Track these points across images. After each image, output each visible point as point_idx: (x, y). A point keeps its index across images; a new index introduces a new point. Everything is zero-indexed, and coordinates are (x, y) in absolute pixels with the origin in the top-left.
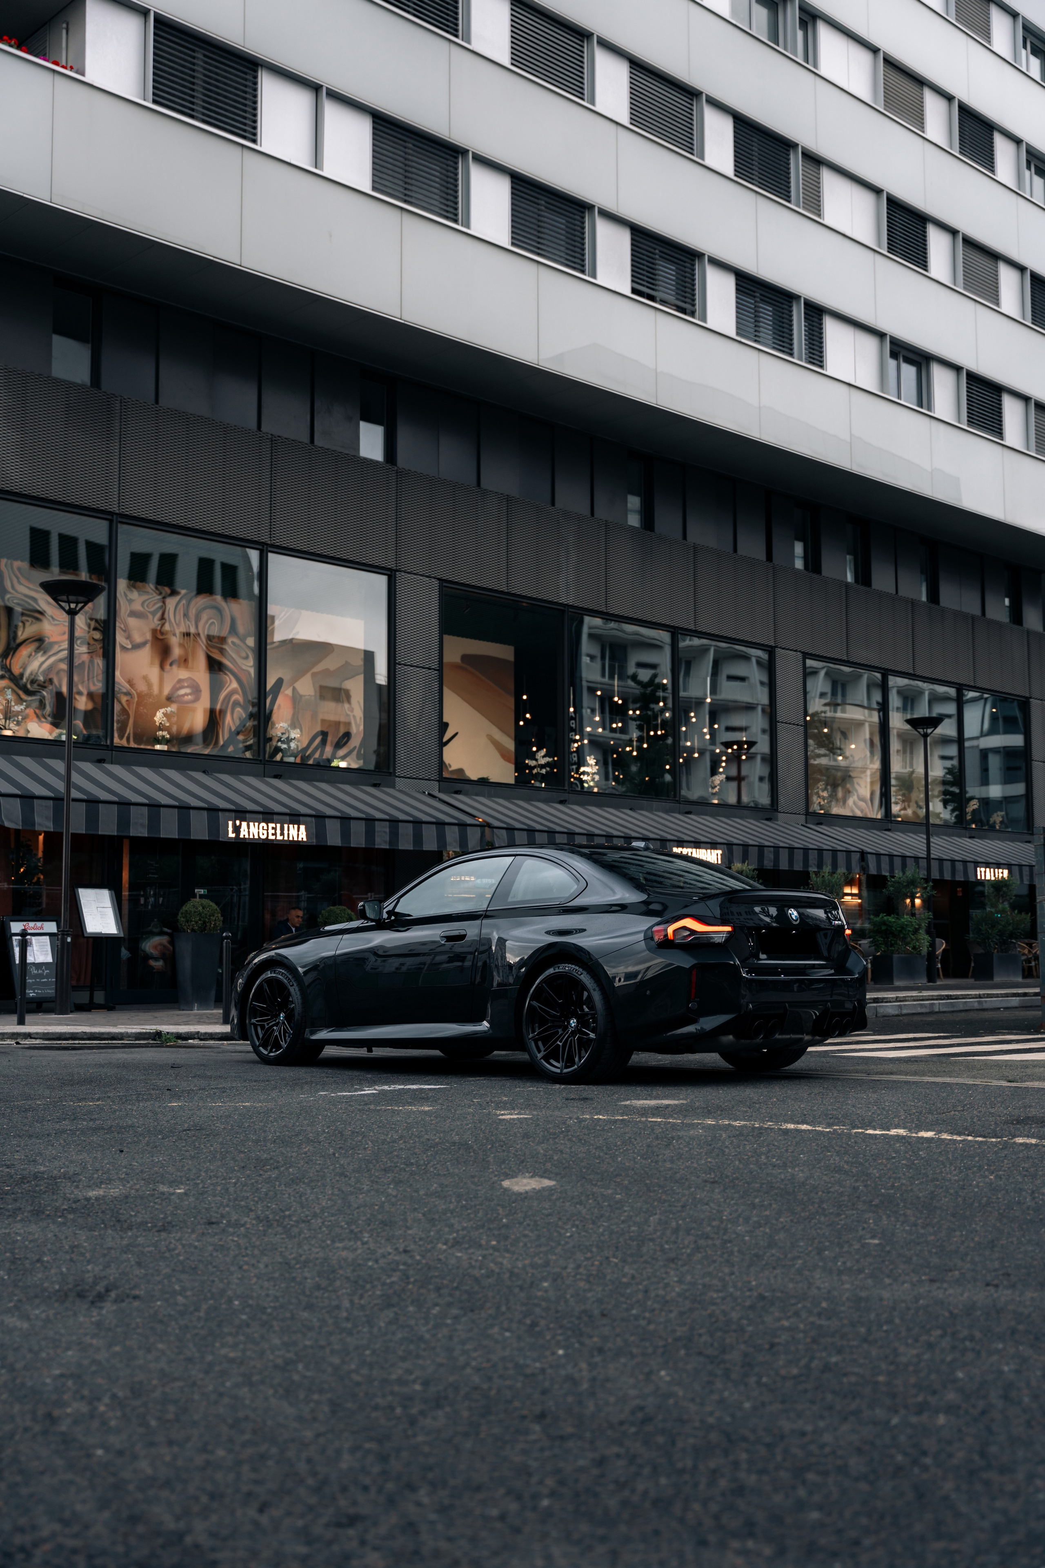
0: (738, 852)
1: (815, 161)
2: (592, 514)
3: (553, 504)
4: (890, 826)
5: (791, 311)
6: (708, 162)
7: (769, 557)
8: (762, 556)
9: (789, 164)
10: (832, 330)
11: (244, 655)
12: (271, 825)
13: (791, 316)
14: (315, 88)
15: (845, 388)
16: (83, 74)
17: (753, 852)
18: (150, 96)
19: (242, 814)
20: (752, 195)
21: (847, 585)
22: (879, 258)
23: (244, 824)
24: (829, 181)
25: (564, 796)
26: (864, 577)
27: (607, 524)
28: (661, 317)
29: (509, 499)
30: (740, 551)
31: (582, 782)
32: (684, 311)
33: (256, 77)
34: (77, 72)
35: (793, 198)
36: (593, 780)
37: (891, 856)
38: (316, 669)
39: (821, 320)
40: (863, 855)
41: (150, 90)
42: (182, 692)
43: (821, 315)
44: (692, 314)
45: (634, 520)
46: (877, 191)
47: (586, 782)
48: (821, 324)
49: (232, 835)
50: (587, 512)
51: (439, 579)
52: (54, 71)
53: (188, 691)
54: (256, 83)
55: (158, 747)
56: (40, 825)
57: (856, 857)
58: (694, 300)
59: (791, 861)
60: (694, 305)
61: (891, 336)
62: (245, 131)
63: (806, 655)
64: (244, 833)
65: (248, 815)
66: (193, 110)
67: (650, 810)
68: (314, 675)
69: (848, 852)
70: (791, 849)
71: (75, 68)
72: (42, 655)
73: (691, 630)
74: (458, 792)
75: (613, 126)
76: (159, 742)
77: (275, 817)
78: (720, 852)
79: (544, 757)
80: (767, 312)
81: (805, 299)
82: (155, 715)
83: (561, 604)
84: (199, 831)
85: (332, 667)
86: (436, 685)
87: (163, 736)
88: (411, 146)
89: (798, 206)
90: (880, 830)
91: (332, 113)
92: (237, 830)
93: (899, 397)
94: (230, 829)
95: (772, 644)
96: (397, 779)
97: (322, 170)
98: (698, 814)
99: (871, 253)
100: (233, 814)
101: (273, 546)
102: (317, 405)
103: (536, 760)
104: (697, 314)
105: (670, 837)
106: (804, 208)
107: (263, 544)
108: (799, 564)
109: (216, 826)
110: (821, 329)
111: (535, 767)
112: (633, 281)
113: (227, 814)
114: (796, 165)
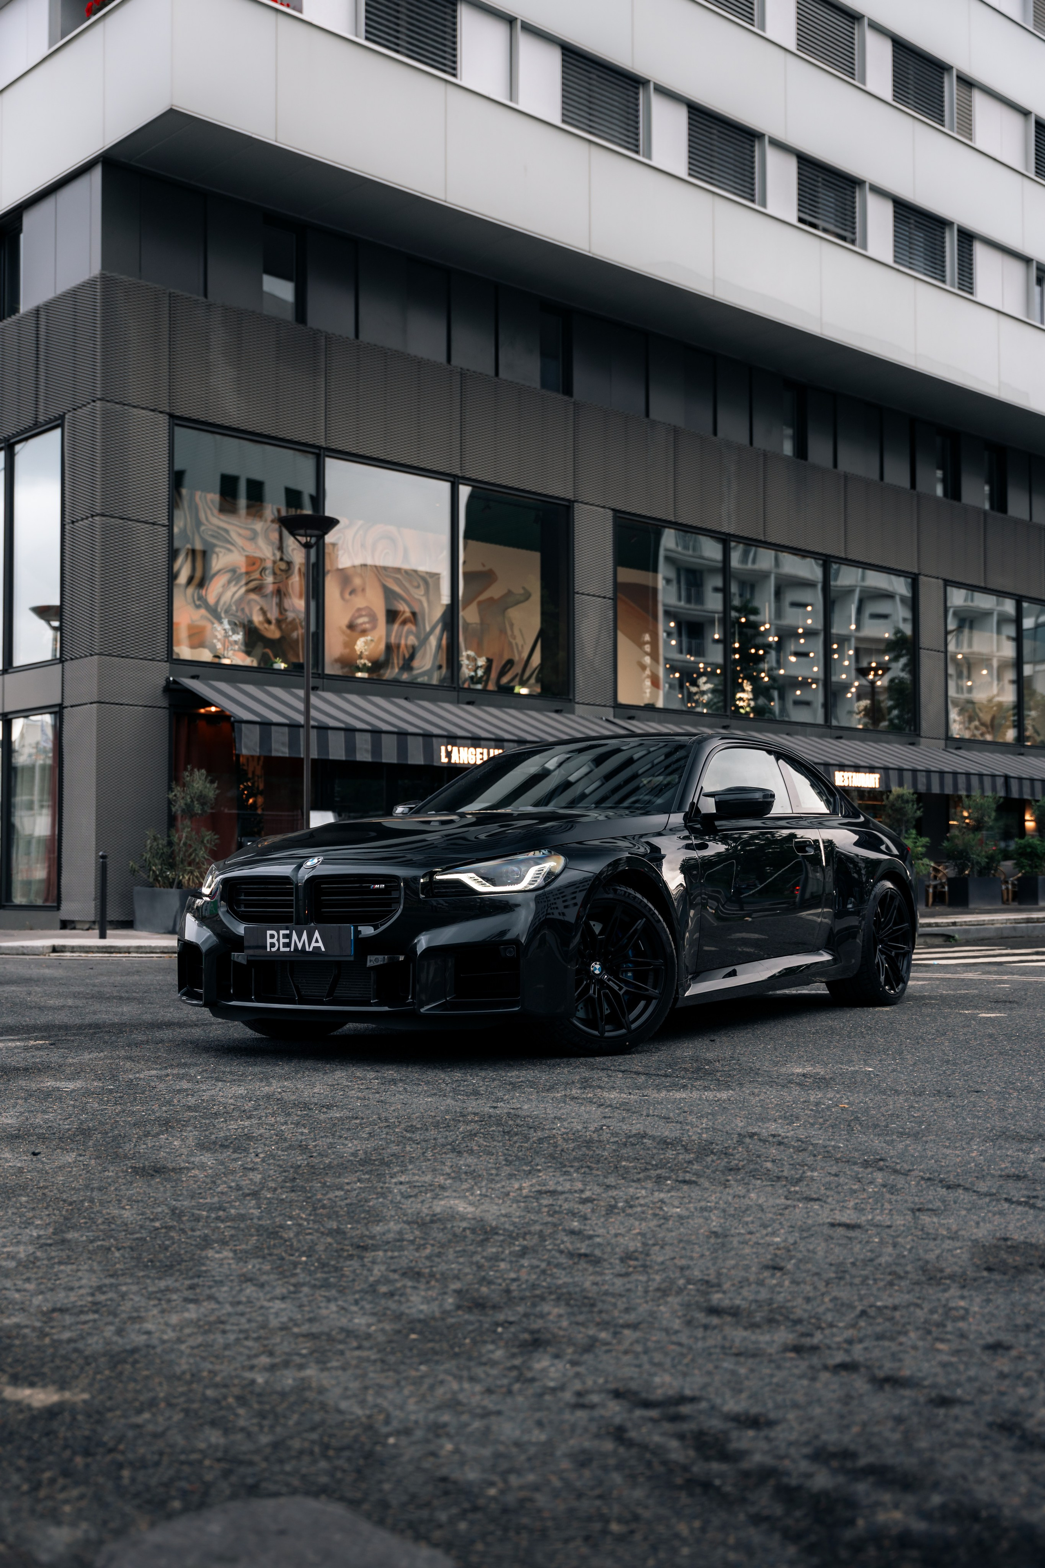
0: (893, 775)
1: (967, 83)
2: (751, 443)
3: (715, 433)
4: (1022, 750)
5: (944, 238)
6: (869, 87)
7: (913, 485)
8: (907, 484)
9: (943, 87)
10: (981, 254)
11: (416, 584)
12: (479, 750)
13: (944, 243)
14: (510, 21)
15: (993, 315)
16: (301, 11)
17: (908, 776)
18: (363, 33)
19: (453, 739)
20: (909, 120)
21: (985, 513)
22: (1027, 182)
23: (455, 749)
24: (980, 102)
25: (727, 722)
26: (999, 503)
27: (765, 454)
28: (826, 246)
29: (676, 431)
30: (887, 478)
31: (738, 708)
32: (844, 238)
33: (455, 11)
34: (294, 9)
35: (947, 122)
36: (749, 705)
37: (1032, 780)
38: (483, 597)
39: (971, 246)
40: (1007, 778)
41: (362, 27)
42: (360, 621)
43: (971, 241)
44: (853, 242)
45: (788, 448)
46: (1025, 113)
47: (742, 707)
48: (971, 250)
49: (444, 760)
50: (746, 441)
51: (613, 510)
52: (277, 10)
53: (365, 619)
54: (455, 17)
55: (359, 675)
56: (277, 750)
57: (1000, 781)
58: (854, 228)
59: (942, 785)
60: (854, 233)
61: (1038, 262)
62: (445, 65)
63: (947, 583)
64: (455, 759)
65: (458, 741)
66: (398, 45)
67: (805, 736)
68: (479, 603)
69: (993, 776)
70: (942, 773)
71: (292, 5)
72: (235, 585)
73: (841, 558)
74: (631, 718)
75: (781, 53)
76: (359, 669)
77: (483, 743)
78: (877, 776)
79: (705, 683)
80: (919, 237)
81: (959, 226)
82: (355, 643)
83: (724, 533)
84: (416, 758)
85: (496, 596)
86: (611, 614)
87: (365, 665)
88: (594, 77)
89: (952, 130)
90: (1014, 754)
91: (527, 46)
92: (449, 755)
93: (1042, 323)
94: (443, 754)
95: (916, 571)
96: (577, 706)
97: (517, 103)
98: (849, 739)
99: (1019, 177)
100: (445, 740)
101: (463, 478)
102: (502, 338)
103: (698, 686)
104: (858, 242)
105: (832, 762)
106: (958, 133)
107: (455, 476)
108: (939, 491)
109: (430, 752)
110: (971, 255)
111: (696, 694)
112: (799, 210)
113: (440, 740)
114: (950, 88)
